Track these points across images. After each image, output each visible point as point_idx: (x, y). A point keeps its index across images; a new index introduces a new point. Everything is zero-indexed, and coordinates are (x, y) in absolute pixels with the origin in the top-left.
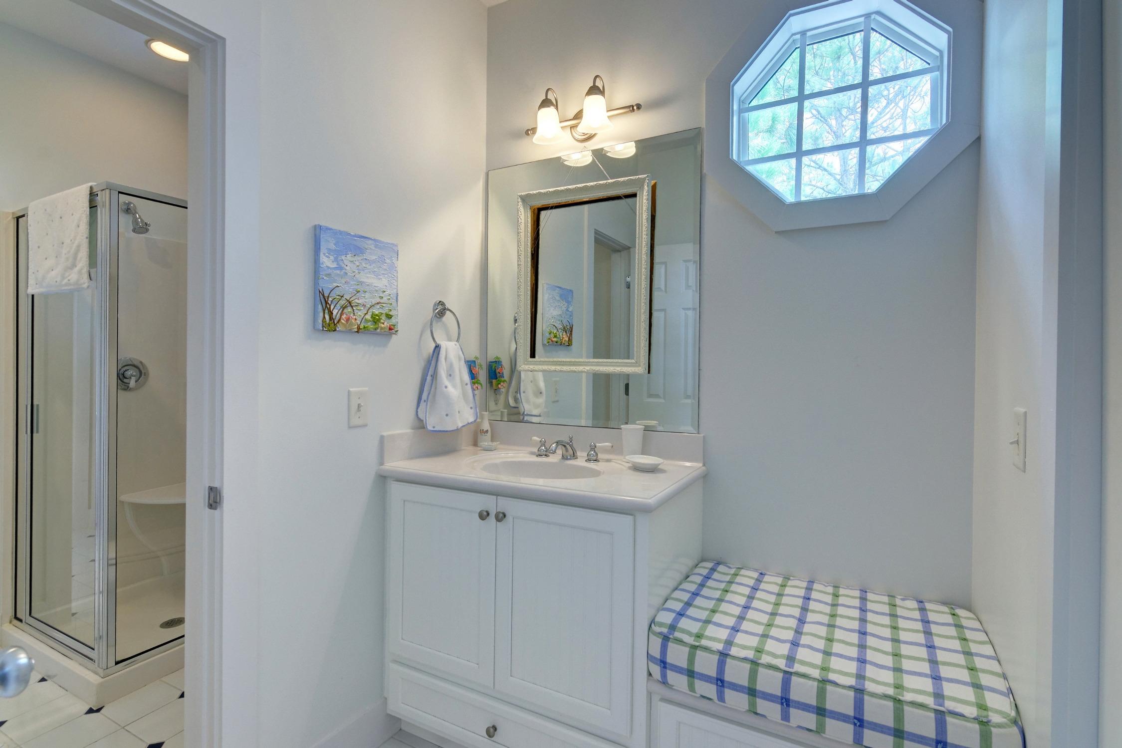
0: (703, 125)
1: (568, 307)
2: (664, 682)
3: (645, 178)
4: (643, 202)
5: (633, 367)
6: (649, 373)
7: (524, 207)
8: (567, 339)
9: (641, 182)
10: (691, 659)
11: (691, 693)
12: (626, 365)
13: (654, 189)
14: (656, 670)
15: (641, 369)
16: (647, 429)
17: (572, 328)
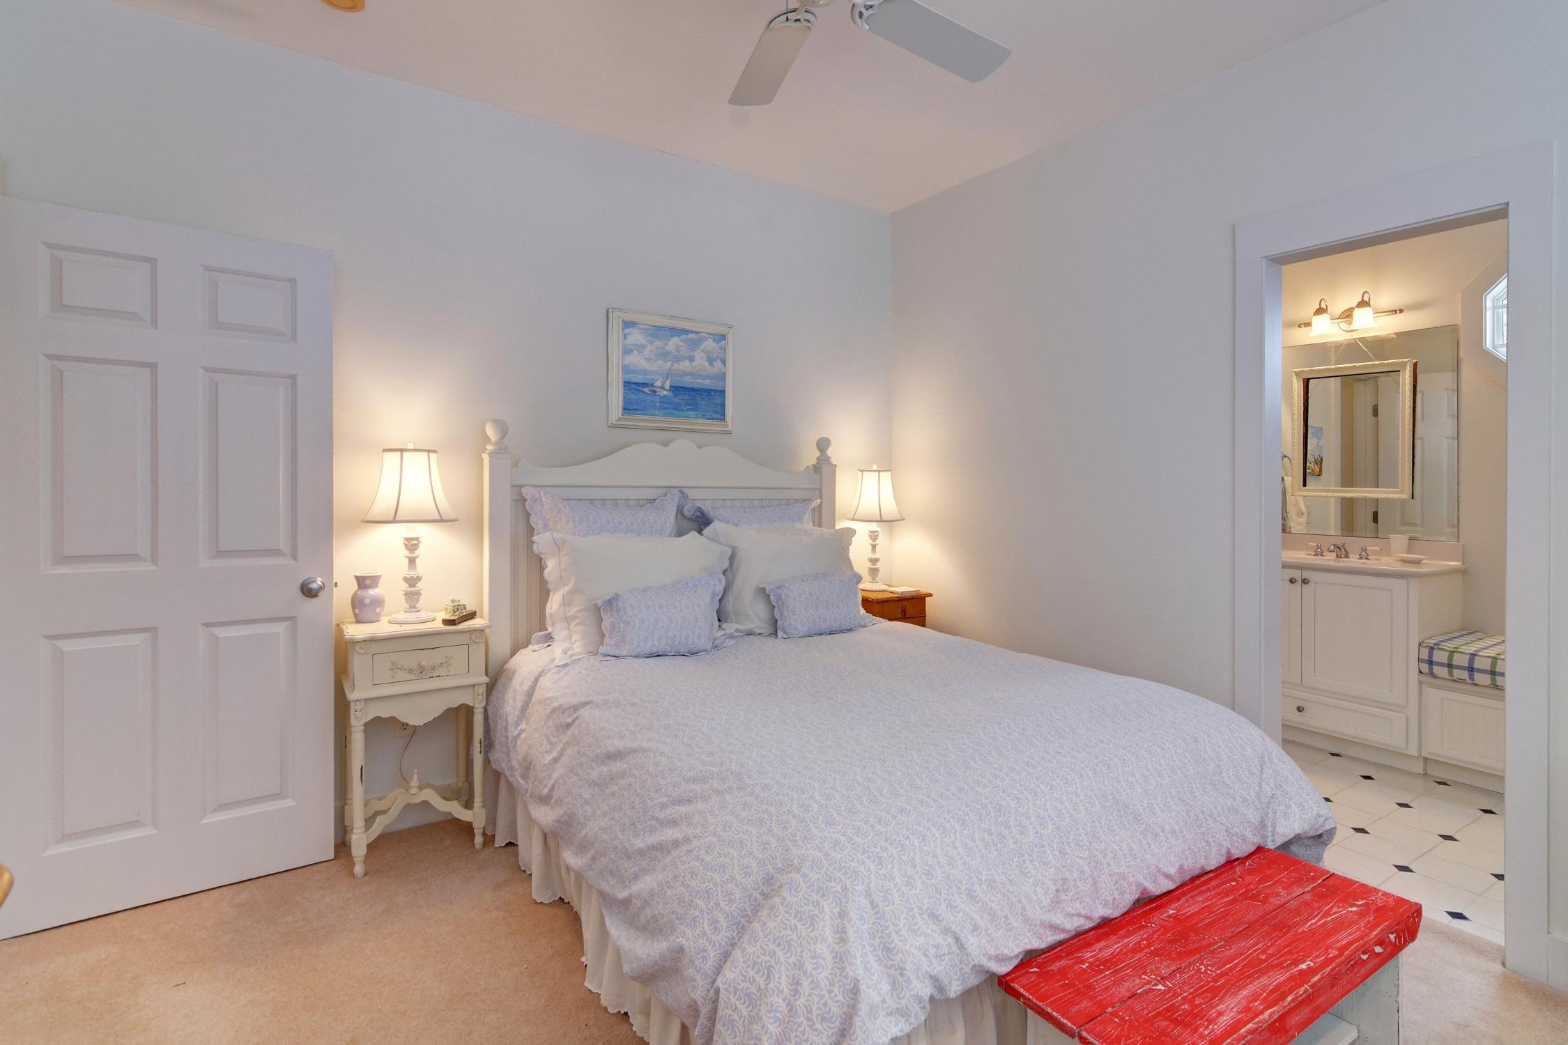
0: (1459, 323)
1: (1319, 442)
2: (1432, 674)
3: (1407, 362)
4: (1407, 376)
5: (1398, 493)
6: (1413, 498)
7: (1297, 379)
8: (1318, 470)
9: (1405, 364)
10: (1450, 658)
11: (1450, 678)
12: (1392, 492)
13: (1415, 365)
14: (1425, 667)
15: (1406, 495)
16: (1411, 539)
17: (1322, 460)
